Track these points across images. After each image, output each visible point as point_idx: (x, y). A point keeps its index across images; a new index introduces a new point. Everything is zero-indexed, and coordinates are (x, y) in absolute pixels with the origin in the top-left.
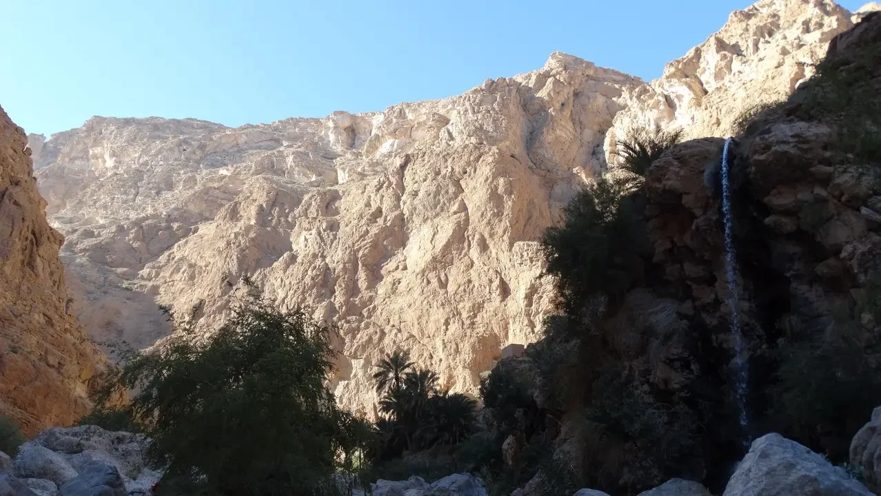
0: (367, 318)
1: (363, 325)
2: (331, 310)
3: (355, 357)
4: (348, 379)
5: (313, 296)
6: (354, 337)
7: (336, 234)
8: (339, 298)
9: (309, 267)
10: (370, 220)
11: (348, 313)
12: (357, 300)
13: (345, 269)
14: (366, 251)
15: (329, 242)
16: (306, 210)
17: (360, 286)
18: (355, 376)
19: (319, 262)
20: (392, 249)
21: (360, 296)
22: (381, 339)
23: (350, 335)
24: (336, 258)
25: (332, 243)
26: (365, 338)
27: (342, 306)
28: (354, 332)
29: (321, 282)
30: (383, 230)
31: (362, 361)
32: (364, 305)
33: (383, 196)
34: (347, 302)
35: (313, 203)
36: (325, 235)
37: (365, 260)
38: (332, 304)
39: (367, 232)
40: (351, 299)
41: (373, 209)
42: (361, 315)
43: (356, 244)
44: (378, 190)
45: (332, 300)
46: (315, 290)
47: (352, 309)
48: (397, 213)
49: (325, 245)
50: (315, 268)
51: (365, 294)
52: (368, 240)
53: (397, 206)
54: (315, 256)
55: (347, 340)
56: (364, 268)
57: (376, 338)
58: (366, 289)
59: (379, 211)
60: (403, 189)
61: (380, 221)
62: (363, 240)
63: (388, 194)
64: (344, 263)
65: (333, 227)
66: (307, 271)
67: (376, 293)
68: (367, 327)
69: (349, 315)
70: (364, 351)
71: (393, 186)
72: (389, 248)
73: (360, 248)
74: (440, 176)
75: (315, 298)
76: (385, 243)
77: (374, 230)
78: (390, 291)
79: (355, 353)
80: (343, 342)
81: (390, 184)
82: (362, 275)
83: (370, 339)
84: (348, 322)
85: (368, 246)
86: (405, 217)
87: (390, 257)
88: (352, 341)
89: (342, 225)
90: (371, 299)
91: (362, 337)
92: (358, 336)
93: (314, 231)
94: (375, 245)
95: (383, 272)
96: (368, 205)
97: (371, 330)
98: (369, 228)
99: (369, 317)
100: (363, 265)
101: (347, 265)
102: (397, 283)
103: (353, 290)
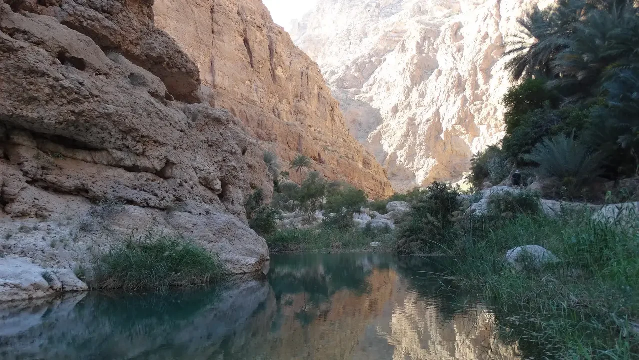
0: (486, 101)
1: (484, 106)
2: (465, 100)
3: (481, 124)
4: (479, 136)
5: (454, 93)
6: (479, 114)
7: (462, 54)
8: (469, 92)
9: (449, 77)
10: (482, 41)
11: (475, 100)
12: (479, 92)
13: (470, 75)
14: (481, 62)
15: (459, 59)
16: (444, 39)
17: (479, 83)
18: (483, 134)
19: (454, 73)
20: (497, 57)
21: (480, 89)
22: (495, 113)
23: (477, 113)
24: (464, 69)
25: (461, 59)
26: (486, 113)
27: (471, 97)
28: (479, 111)
29: (457, 85)
30: (490, 47)
31: (486, 126)
32: (483, 94)
33: (488, 25)
34: (473, 94)
35: (448, 34)
36: (455, 56)
37: (481, 67)
38: (465, 96)
39: (481, 49)
40: (476, 92)
41: (483, 34)
42: (482, 100)
43: (475, 59)
44: (485, 21)
45: (465, 94)
46: (454, 90)
47: (477, 98)
48: (498, 34)
49: (457, 61)
50: (453, 77)
51: (483, 88)
52: (482, 54)
53: (498, 30)
54: (452, 69)
55: (476, 115)
56: (481, 72)
57: (492, 113)
58: (484, 85)
59: (487, 34)
60: (500, 17)
61: (488, 41)
62: (479, 55)
64: (469, 71)
65: (460, 50)
66: (448, 80)
67: (490, 86)
68: (486, 106)
69: (475, 101)
70: (486, 121)
71: (494, 16)
72: (495, 57)
73: (477, 61)
74: (523, 4)
75: (455, 95)
76: (492, 55)
77: (485, 47)
78: (498, 84)
79: (481, 122)
80: (473, 117)
81: (492, 15)
82: (480, 76)
83: (489, 113)
84: (475, 105)
85: (482, 58)
86: (503, 36)
87: (496, 62)
88: (478, 116)
89: (465, 48)
90: (487, 90)
91: (484, 113)
92: (482, 113)
93: (450, 54)
94: (486, 57)
95: (492, 73)
96: (480, 32)
97: (489, 108)
98: (481, 47)
99: (487, 101)
100: (480, 71)
101: (471, 72)
102: (502, 79)
103: (476, 86)
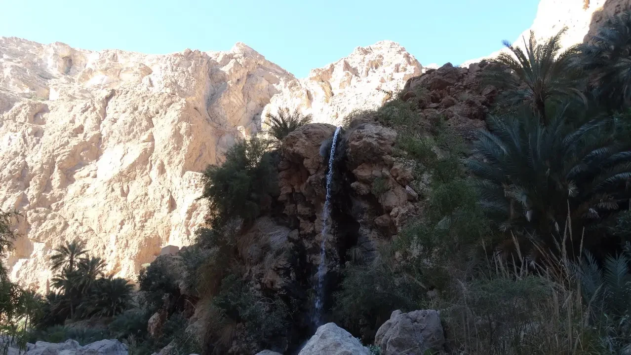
63: (91, 117)
